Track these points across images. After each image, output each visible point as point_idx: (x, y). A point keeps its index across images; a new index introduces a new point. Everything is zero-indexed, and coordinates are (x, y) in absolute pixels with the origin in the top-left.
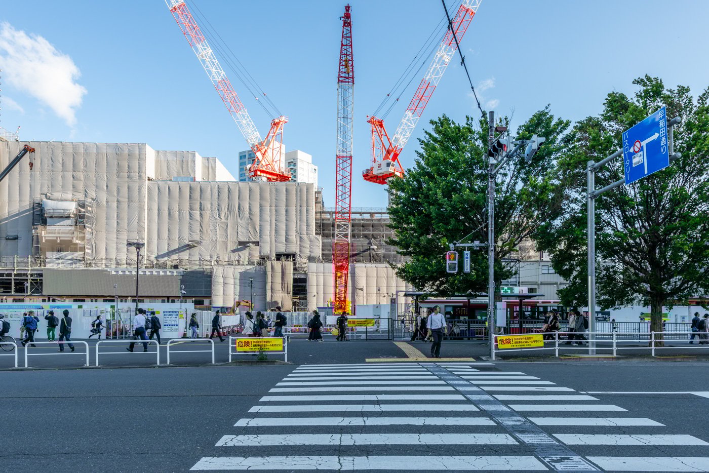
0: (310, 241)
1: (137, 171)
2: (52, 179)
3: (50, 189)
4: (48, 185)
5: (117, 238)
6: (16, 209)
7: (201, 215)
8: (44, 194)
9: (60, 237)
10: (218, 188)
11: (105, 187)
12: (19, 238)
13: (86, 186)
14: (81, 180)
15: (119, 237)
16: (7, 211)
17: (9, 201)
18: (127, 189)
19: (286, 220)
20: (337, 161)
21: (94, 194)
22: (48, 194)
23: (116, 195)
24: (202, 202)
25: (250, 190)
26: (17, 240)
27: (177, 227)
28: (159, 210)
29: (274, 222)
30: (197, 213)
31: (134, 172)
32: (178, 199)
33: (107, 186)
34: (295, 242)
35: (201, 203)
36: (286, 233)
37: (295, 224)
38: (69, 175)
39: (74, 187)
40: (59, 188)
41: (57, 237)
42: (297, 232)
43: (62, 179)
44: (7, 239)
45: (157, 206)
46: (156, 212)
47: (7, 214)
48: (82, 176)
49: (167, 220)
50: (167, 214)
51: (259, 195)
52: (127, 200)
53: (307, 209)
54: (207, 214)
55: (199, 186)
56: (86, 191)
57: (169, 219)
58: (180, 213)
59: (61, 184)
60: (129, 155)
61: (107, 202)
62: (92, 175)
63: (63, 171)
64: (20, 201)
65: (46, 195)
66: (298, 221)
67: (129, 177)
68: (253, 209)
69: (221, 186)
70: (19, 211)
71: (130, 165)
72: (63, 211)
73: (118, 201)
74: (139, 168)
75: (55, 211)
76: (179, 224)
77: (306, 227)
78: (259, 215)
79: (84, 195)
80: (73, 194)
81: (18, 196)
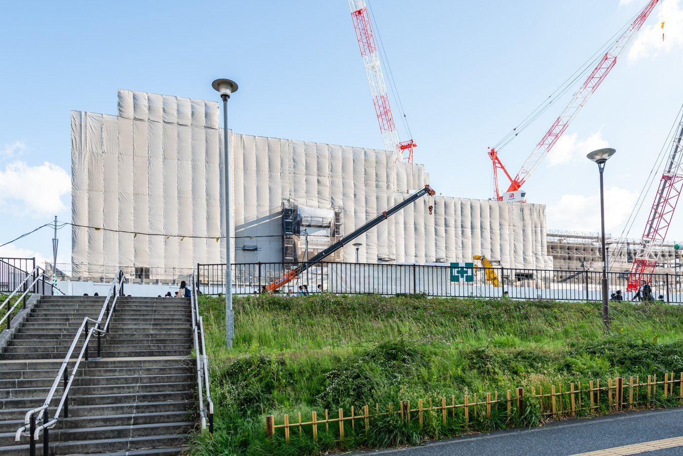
0: (545, 262)
1: (386, 181)
2: (294, 182)
3: (293, 194)
4: (290, 189)
5: (367, 253)
6: (253, 215)
7: (446, 231)
8: (285, 199)
9: (317, 249)
10: (461, 204)
11: (353, 196)
12: (258, 249)
13: (332, 193)
14: (327, 186)
15: (369, 251)
16: (243, 217)
17: (246, 204)
18: (376, 200)
19: (524, 240)
20: (661, 180)
21: (342, 203)
22: (291, 200)
23: (364, 205)
24: (447, 218)
25: (490, 208)
26: (256, 252)
27: (424, 243)
28: (405, 224)
29: (513, 241)
30: (442, 229)
31: (382, 182)
32: (423, 213)
33: (355, 195)
34: (532, 262)
35: (445, 219)
36: (524, 253)
37: (531, 244)
38: (314, 179)
39: (319, 193)
40: (302, 193)
41: (314, 249)
42: (533, 252)
43: (306, 183)
44: (244, 250)
45: (403, 220)
46: (402, 226)
47: (243, 220)
48: (328, 181)
49: (414, 235)
50: (414, 229)
51: (498, 214)
52: (376, 211)
53: (541, 229)
54: (452, 230)
55: (443, 201)
56: (332, 198)
57: (415, 234)
58: (425, 228)
59: (305, 188)
60: (376, 162)
61: (355, 212)
62: (339, 181)
63: (306, 174)
64: (259, 205)
65: (289, 200)
66: (534, 242)
67: (377, 186)
68: (493, 227)
69: (464, 202)
70: (257, 217)
71: (378, 173)
72: (321, 220)
73: (366, 212)
74: (387, 177)
75: (313, 219)
76: (426, 240)
77: (541, 247)
78: (499, 235)
79: (331, 204)
80: (318, 201)
81: (256, 200)
